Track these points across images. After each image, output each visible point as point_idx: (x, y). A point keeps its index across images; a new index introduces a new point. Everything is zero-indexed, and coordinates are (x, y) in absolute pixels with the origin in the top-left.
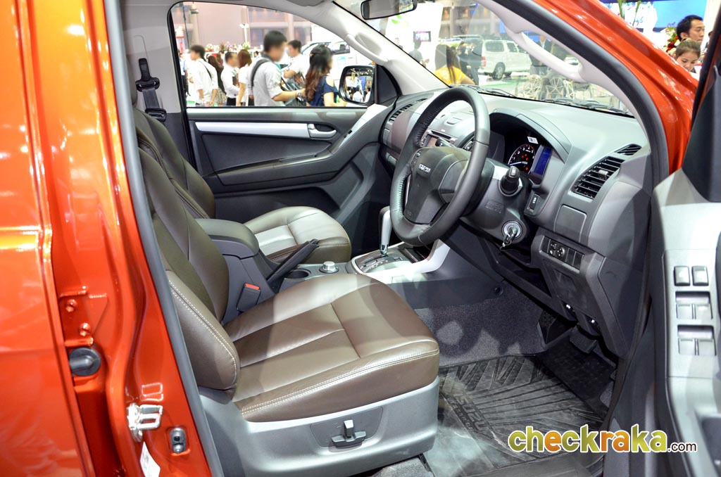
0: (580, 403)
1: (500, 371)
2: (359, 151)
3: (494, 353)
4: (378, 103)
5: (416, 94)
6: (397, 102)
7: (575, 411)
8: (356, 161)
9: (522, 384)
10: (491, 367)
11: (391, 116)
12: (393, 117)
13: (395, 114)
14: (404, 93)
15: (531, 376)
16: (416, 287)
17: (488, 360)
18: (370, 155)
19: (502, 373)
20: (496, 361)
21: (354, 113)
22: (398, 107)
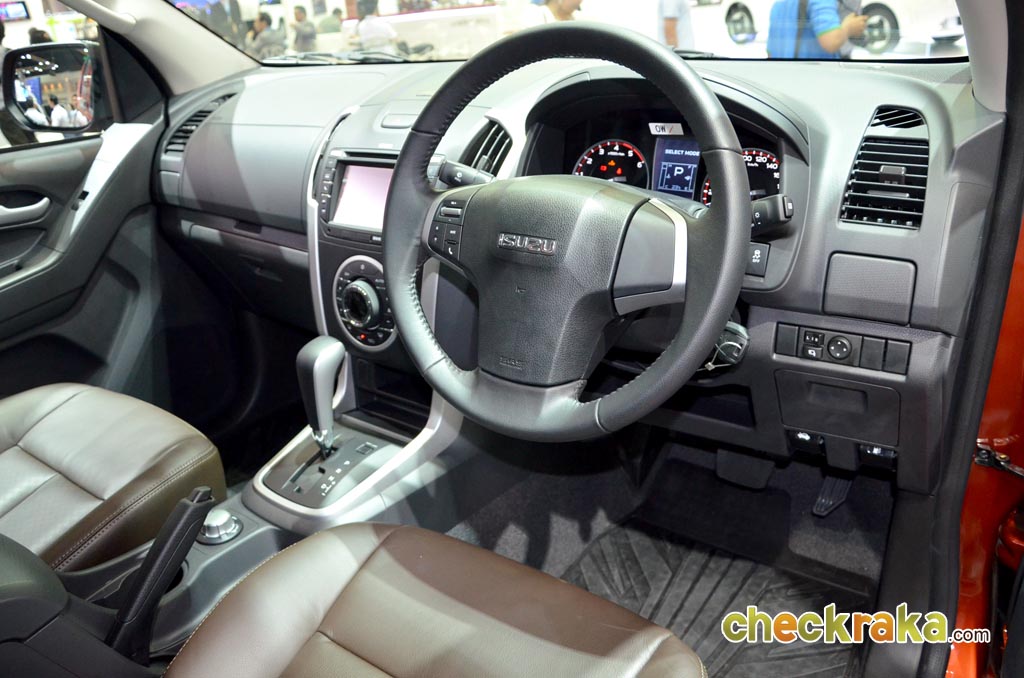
0: (768, 572)
1: (612, 576)
2: (117, 231)
3: (579, 547)
4: (124, 120)
5: (208, 86)
6: (171, 110)
7: (778, 589)
8: (115, 254)
9: (665, 583)
10: (590, 574)
11: (165, 143)
12: (170, 143)
13: (174, 137)
14: (177, 88)
15: (661, 559)
16: (432, 492)
17: (578, 563)
18: (141, 235)
19: (616, 577)
20: (587, 559)
21: (78, 153)
22: (175, 123)
